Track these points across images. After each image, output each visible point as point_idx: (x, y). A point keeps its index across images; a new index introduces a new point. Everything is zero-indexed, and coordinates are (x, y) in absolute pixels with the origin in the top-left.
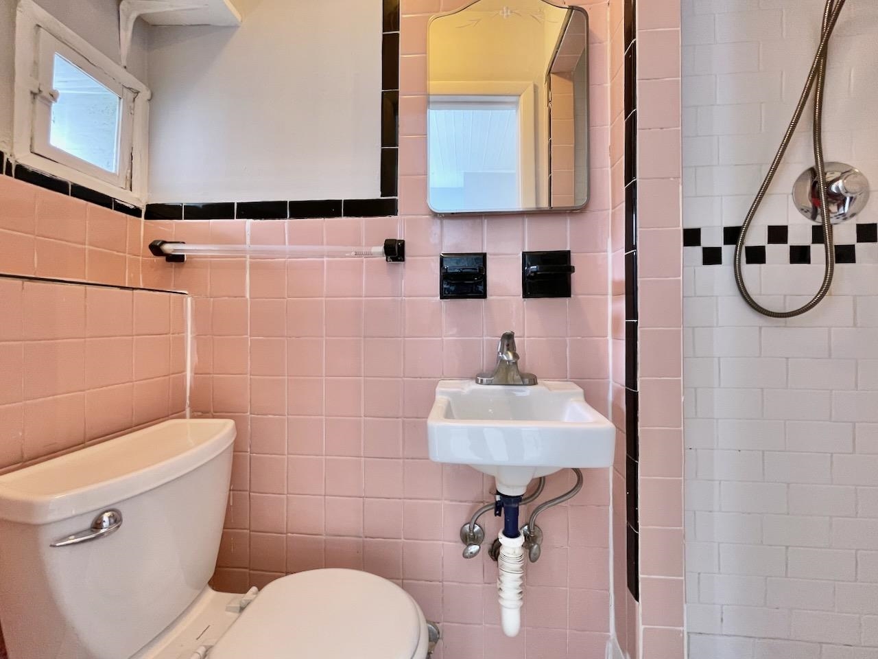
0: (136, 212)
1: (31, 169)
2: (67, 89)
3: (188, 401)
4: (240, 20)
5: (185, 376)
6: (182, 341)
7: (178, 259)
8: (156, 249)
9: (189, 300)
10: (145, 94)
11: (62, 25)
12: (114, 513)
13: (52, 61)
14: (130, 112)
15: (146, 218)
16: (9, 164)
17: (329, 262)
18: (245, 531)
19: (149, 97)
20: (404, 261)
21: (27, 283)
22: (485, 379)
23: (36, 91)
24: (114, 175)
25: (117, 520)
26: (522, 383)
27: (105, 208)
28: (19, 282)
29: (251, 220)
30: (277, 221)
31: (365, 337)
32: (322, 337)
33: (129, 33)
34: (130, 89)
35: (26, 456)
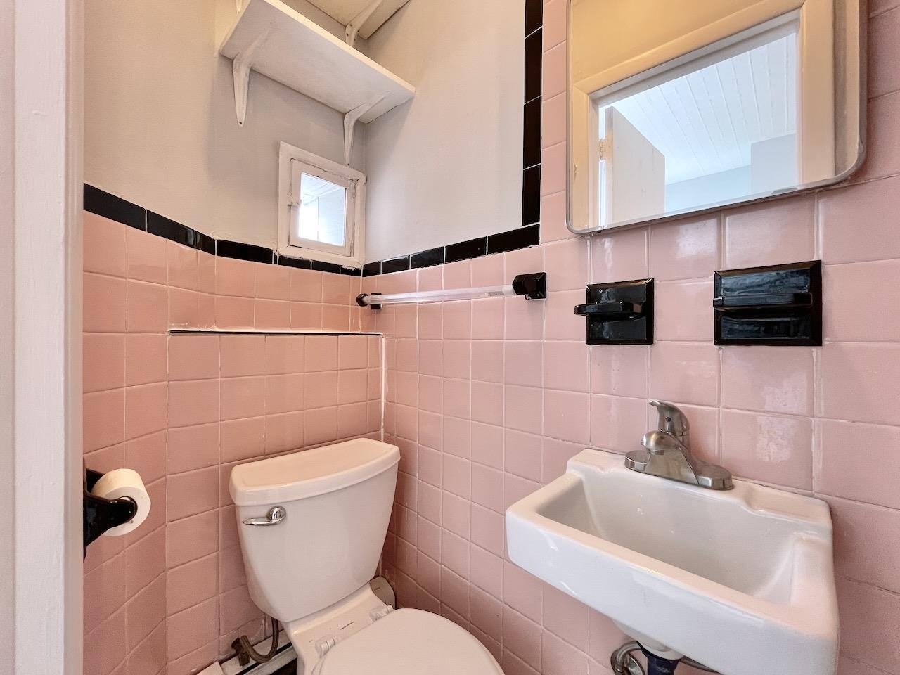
0: (356, 272)
1: (288, 257)
2: (327, 191)
3: (382, 424)
4: (413, 91)
5: (381, 401)
6: (378, 374)
7: (376, 307)
8: (360, 301)
9: (384, 339)
10: (362, 179)
11: (306, 152)
12: (281, 511)
13: (299, 178)
14: (352, 196)
15: (363, 276)
16: (276, 256)
17: (475, 303)
18: (414, 547)
19: (364, 182)
20: (545, 297)
21: (268, 337)
22: (637, 463)
23: (290, 204)
24: (343, 247)
25: (282, 515)
26: (695, 482)
27: (335, 274)
28: (263, 336)
29: (420, 269)
30: (437, 266)
31: (505, 384)
32: (469, 379)
33: (350, 138)
34: (352, 179)
35: (266, 451)
